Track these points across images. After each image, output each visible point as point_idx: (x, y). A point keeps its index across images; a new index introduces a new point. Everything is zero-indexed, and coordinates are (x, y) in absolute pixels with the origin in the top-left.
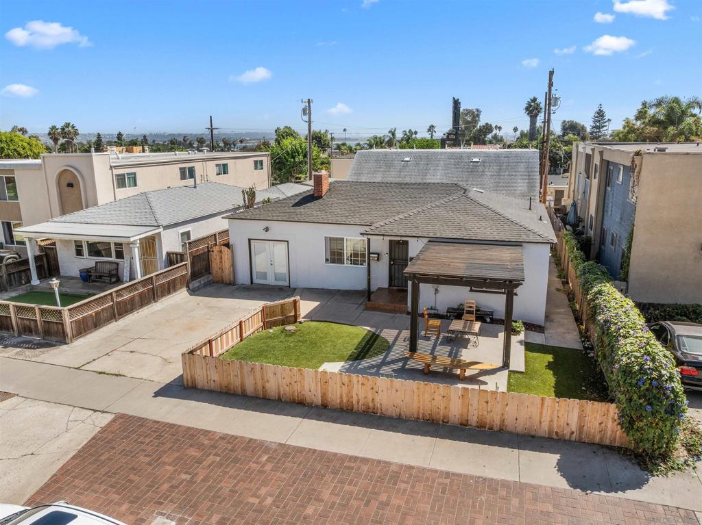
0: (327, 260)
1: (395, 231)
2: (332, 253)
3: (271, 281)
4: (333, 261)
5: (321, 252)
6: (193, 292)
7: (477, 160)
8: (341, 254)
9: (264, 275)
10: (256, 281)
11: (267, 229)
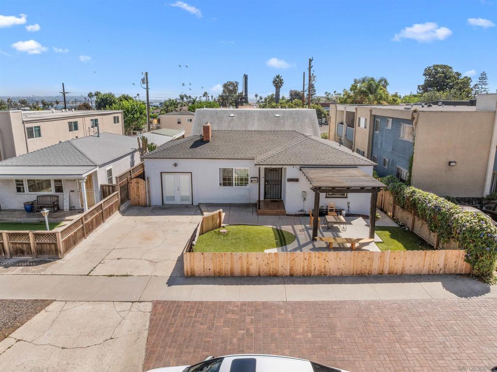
0: (220, 184)
1: (278, 162)
2: (224, 179)
3: (178, 201)
4: (225, 184)
5: (217, 178)
6: (123, 213)
7: (279, 115)
8: (230, 179)
9: (173, 198)
10: (166, 202)
11: (176, 165)
